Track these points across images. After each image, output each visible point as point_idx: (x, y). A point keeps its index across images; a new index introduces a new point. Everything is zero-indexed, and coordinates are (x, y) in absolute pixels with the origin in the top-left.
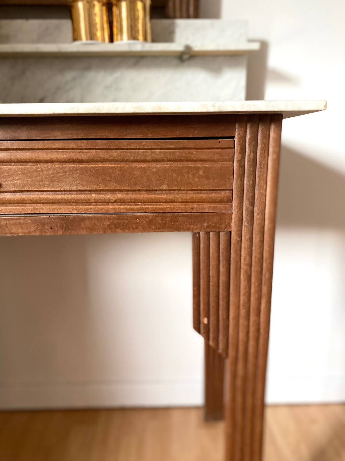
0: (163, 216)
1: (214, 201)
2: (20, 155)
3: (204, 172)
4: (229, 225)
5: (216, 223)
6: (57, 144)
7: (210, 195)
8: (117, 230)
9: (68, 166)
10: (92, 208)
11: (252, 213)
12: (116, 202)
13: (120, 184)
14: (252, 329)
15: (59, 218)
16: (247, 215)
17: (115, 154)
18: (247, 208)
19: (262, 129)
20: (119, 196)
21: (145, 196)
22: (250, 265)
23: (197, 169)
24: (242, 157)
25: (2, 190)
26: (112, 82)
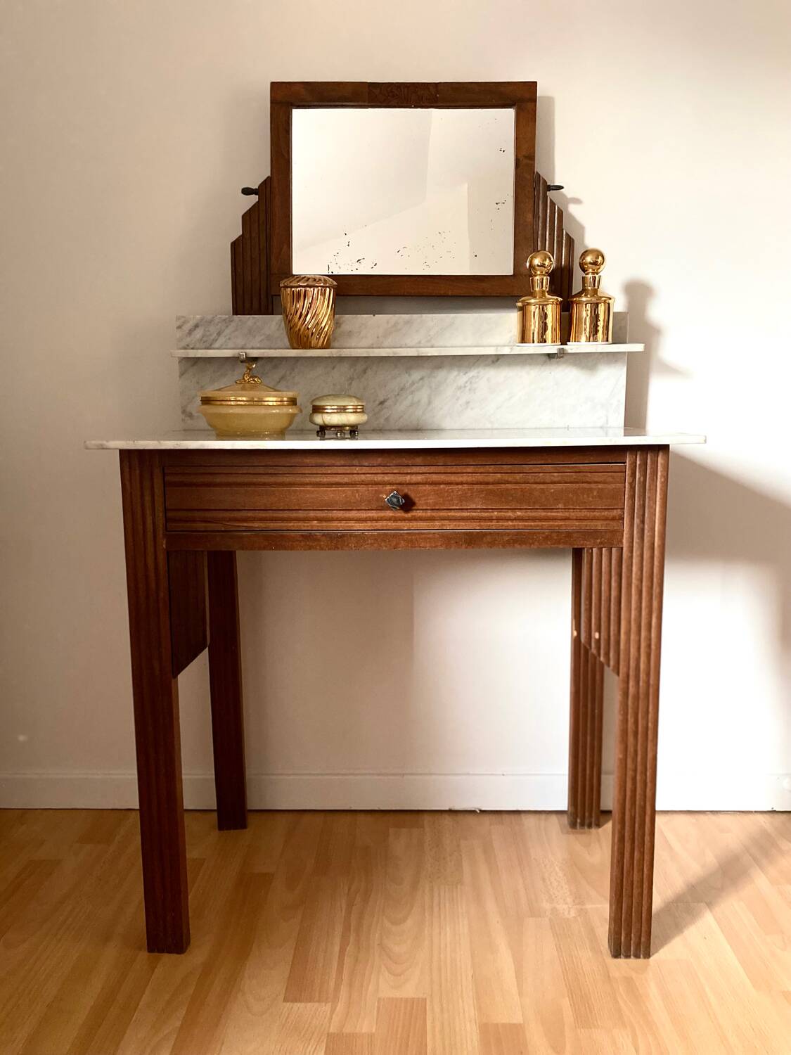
0: (559, 532)
1: (606, 519)
2: (435, 478)
3: (598, 492)
4: (622, 543)
5: (608, 540)
6: (470, 469)
7: (603, 514)
8: (516, 545)
9: (476, 487)
10: (494, 524)
11: (643, 530)
12: (516, 519)
13: (520, 503)
14: (643, 645)
15: (464, 533)
16: (638, 532)
17: (518, 477)
18: (638, 526)
19: (651, 456)
20: (519, 513)
21: (542, 514)
22: (641, 580)
23: (591, 490)
24: (633, 481)
25: (416, 508)
26: (466, 382)
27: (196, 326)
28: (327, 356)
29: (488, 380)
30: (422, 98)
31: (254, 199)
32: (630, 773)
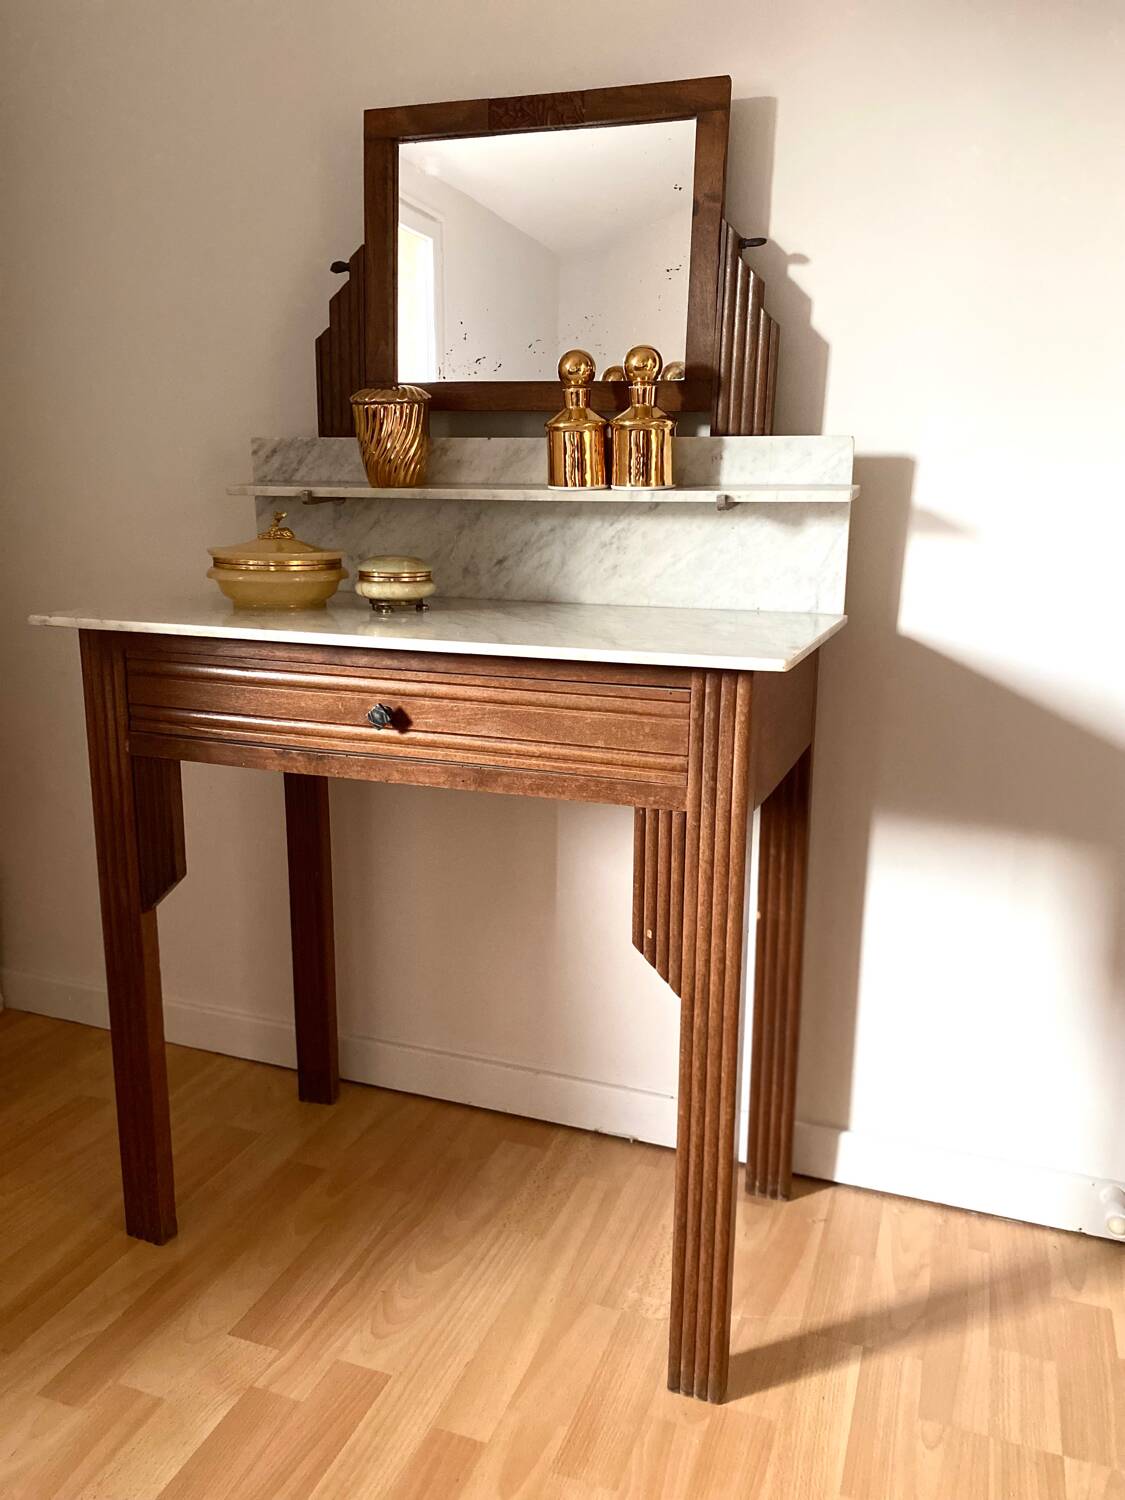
0: (598, 781)
1: (663, 768)
3: (651, 729)
4: (684, 804)
5: (666, 799)
7: (659, 760)
9: (489, 707)
10: (511, 761)
11: (714, 790)
12: (540, 756)
13: (546, 734)
15: (473, 769)
16: (707, 793)
18: (707, 783)
19: (727, 682)
20: (545, 749)
21: (576, 752)
22: (712, 864)
23: (643, 725)
24: (700, 717)
25: (412, 728)
26: (613, 537)
27: (274, 451)
28: (409, 497)
29: (644, 535)
30: (562, 116)
31: (345, 276)
32: (694, 1139)
